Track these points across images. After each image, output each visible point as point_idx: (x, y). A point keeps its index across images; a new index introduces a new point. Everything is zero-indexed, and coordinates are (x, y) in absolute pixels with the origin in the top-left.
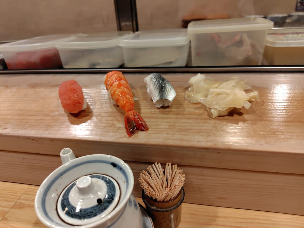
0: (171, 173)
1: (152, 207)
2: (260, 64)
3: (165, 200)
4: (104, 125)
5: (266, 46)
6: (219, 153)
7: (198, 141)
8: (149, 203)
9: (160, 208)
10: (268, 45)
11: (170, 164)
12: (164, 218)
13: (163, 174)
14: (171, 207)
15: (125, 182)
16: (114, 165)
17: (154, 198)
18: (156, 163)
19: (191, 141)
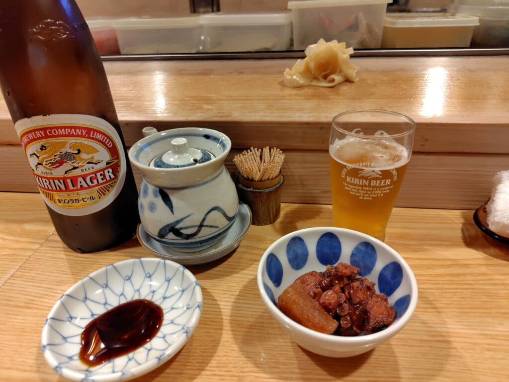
0: (269, 158)
1: (248, 189)
2: (379, 47)
3: (263, 179)
4: (190, 108)
5: (385, 28)
6: (322, 128)
7: (300, 117)
8: (245, 187)
9: (258, 189)
10: (387, 26)
11: (268, 147)
12: (262, 202)
13: (259, 160)
14: (270, 188)
15: (220, 148)
16: (207, 137)
17: (250, 178)
18: (252, 148)
19: (291, 117)
